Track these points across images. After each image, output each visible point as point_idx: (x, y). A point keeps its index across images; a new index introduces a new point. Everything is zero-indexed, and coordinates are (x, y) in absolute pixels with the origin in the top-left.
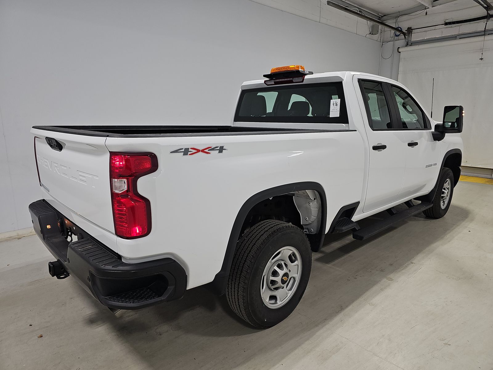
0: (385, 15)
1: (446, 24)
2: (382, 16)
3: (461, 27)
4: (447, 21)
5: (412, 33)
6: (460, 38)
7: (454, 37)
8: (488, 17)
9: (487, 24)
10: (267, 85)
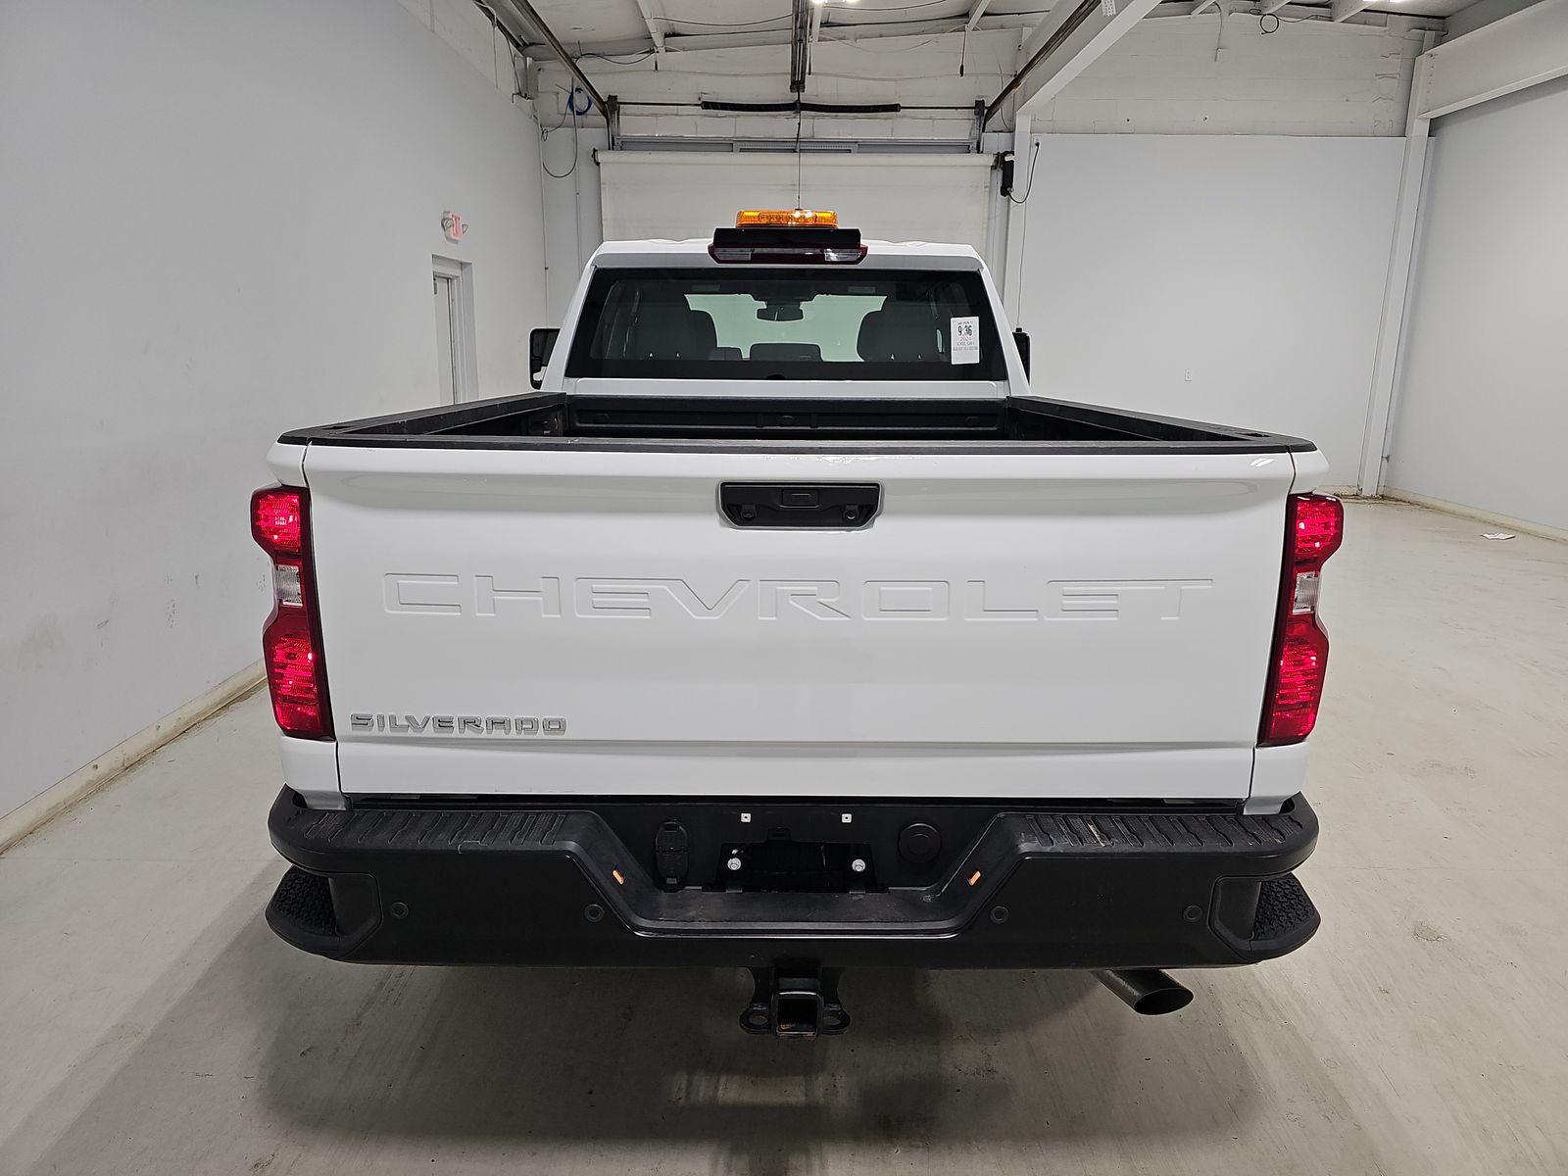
0: (534, 44)
1: (706, 105)
2: (525, 44)
3: (738, 119)
4: (705, 98)
5: (619, 112)
6: (741, 150)
7: (727, 146)
8: (796, 107)
9: (799, 124)
10: (719, 261)
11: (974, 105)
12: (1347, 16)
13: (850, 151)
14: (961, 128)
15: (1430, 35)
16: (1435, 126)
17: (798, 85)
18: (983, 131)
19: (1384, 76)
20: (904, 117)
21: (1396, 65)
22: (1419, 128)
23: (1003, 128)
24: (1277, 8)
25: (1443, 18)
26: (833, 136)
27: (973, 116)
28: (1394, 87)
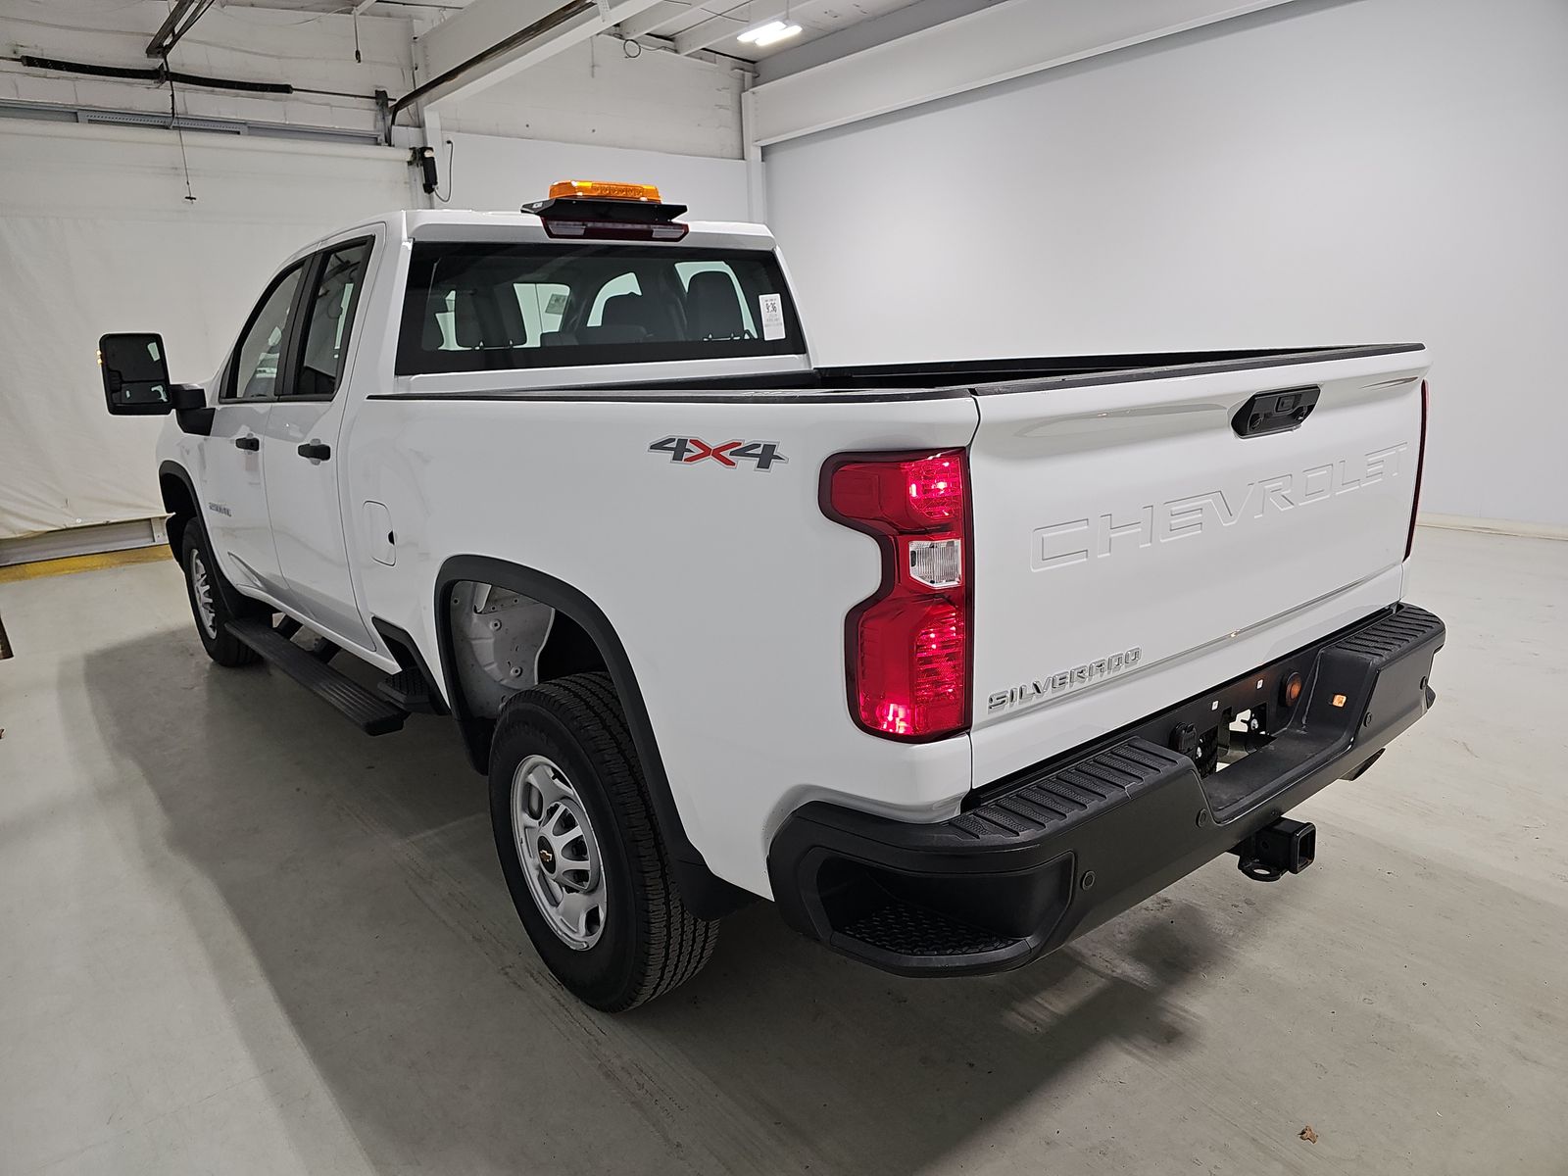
1: (30, 61)
3: (77, 83)
4: (25, 53)
6: (90, 121)
8: (159, 75)
9: (173, 96)
10: (551, 235)
11: (374, 95)
12: (690, 52)
13: (238, 133)
14: (365, 119)
15: (748, 75)
16: (765, 151)
17: (158, 49)
18: (393, 122)
19: (721, 107)
20: (297, 99)
21: (728, 98)
22: (754, 154)
23: (410, 122)
24: (639, 35)
25: (753, 62)
26: (212, 114)
27: (374, 107)
28: (729, 116)
